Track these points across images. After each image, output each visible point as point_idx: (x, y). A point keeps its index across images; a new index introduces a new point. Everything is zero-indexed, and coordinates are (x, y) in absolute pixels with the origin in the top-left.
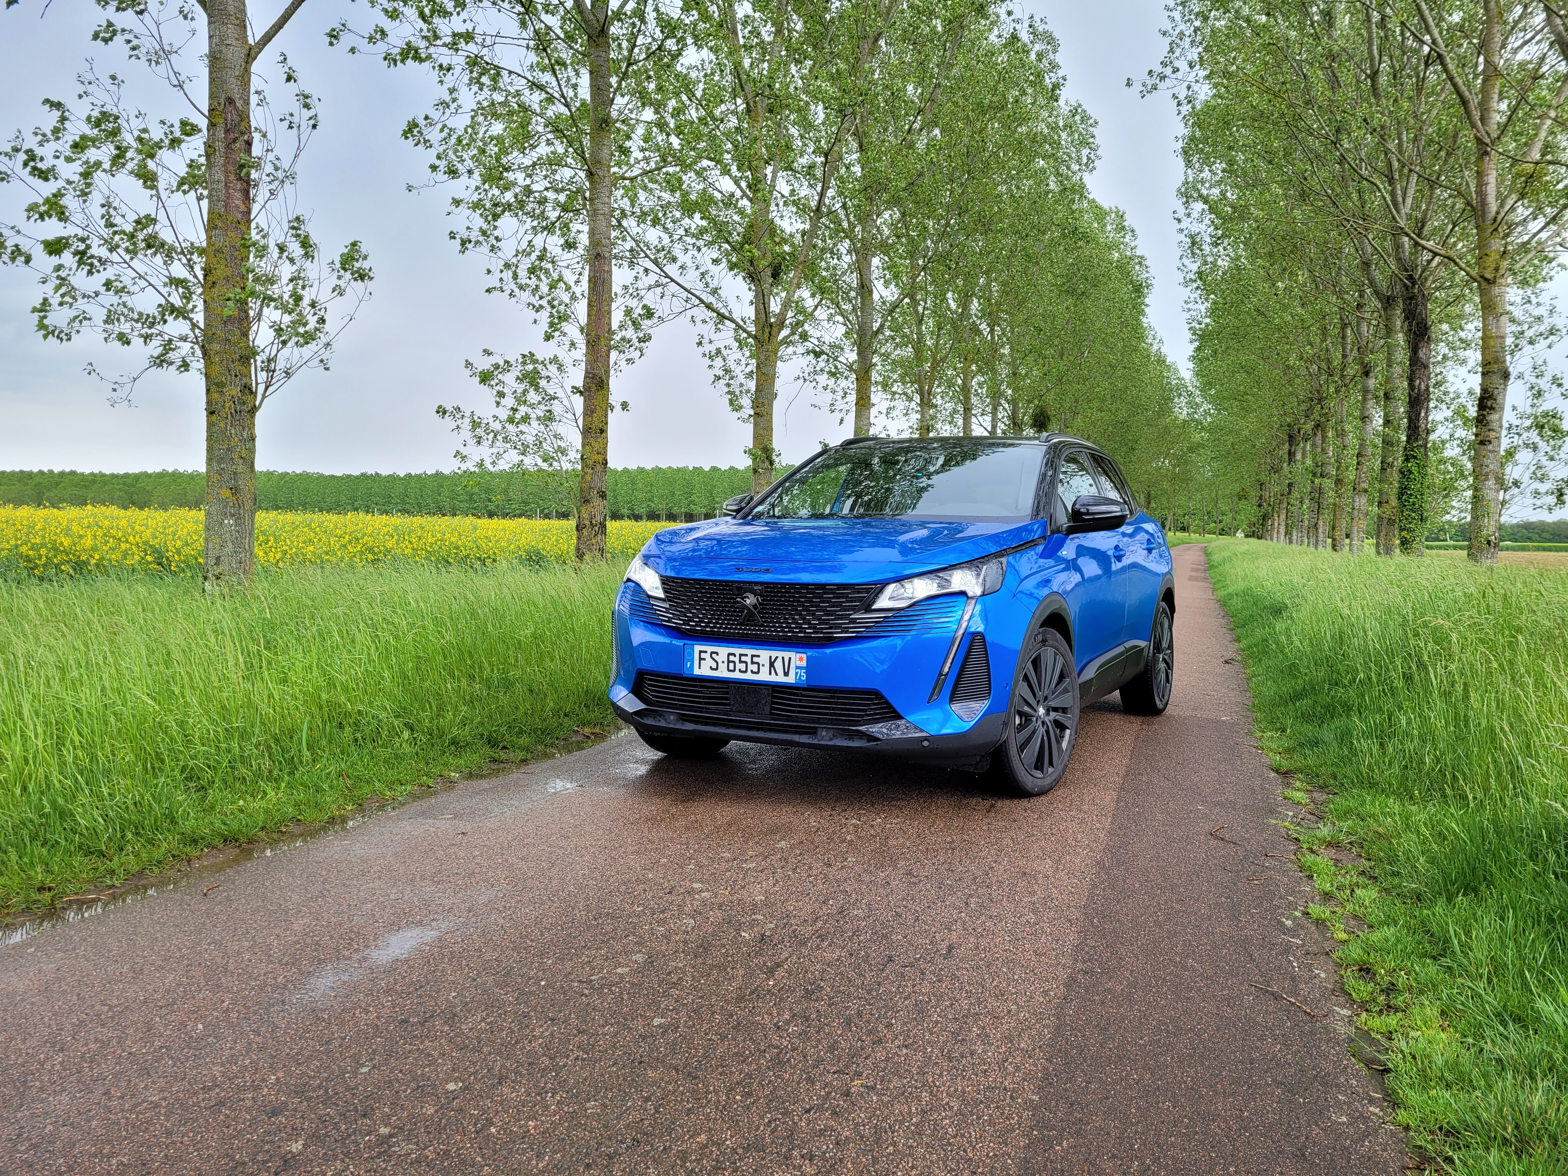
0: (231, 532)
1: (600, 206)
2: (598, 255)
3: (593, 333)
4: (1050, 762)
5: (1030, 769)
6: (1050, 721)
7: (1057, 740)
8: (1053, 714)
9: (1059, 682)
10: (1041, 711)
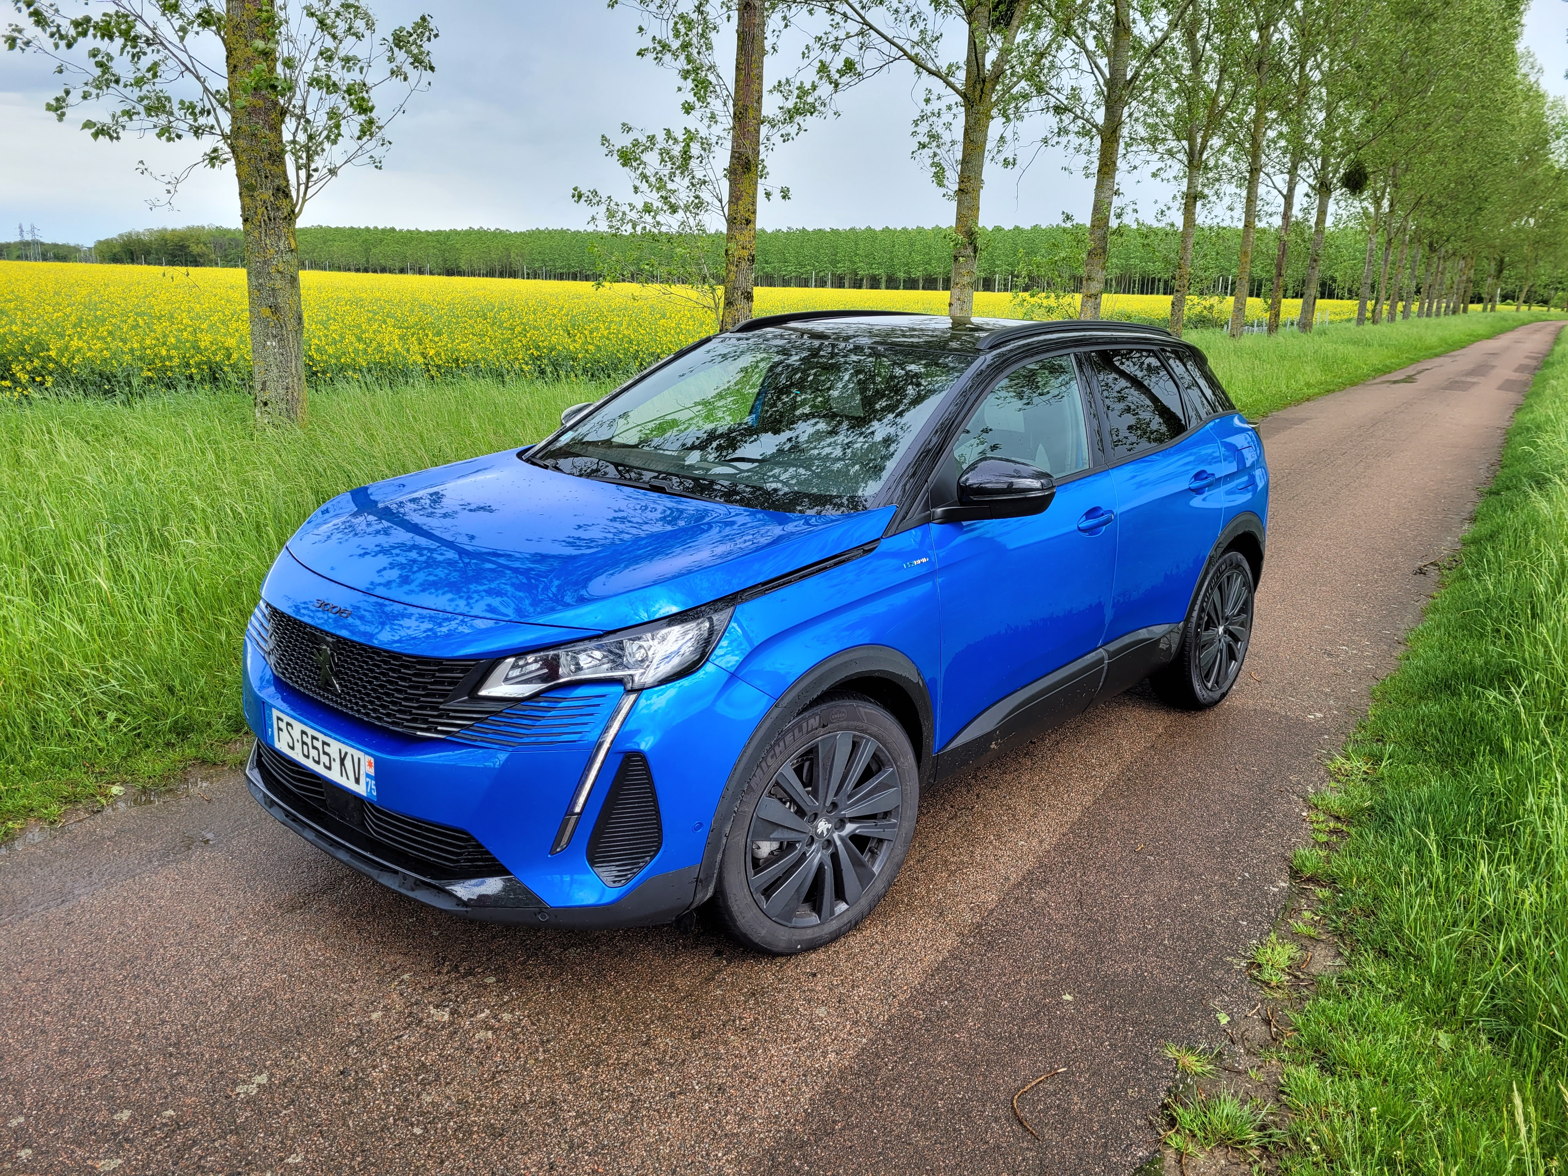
0: (274, 354)
2: (748, 4)
3: (740, 103)
4: (840, 894)
5: (786, 917)
6: (841, 838)
7: (857, 863)
8: (850, 827)
9: (867, 774)
10: (823, 826)
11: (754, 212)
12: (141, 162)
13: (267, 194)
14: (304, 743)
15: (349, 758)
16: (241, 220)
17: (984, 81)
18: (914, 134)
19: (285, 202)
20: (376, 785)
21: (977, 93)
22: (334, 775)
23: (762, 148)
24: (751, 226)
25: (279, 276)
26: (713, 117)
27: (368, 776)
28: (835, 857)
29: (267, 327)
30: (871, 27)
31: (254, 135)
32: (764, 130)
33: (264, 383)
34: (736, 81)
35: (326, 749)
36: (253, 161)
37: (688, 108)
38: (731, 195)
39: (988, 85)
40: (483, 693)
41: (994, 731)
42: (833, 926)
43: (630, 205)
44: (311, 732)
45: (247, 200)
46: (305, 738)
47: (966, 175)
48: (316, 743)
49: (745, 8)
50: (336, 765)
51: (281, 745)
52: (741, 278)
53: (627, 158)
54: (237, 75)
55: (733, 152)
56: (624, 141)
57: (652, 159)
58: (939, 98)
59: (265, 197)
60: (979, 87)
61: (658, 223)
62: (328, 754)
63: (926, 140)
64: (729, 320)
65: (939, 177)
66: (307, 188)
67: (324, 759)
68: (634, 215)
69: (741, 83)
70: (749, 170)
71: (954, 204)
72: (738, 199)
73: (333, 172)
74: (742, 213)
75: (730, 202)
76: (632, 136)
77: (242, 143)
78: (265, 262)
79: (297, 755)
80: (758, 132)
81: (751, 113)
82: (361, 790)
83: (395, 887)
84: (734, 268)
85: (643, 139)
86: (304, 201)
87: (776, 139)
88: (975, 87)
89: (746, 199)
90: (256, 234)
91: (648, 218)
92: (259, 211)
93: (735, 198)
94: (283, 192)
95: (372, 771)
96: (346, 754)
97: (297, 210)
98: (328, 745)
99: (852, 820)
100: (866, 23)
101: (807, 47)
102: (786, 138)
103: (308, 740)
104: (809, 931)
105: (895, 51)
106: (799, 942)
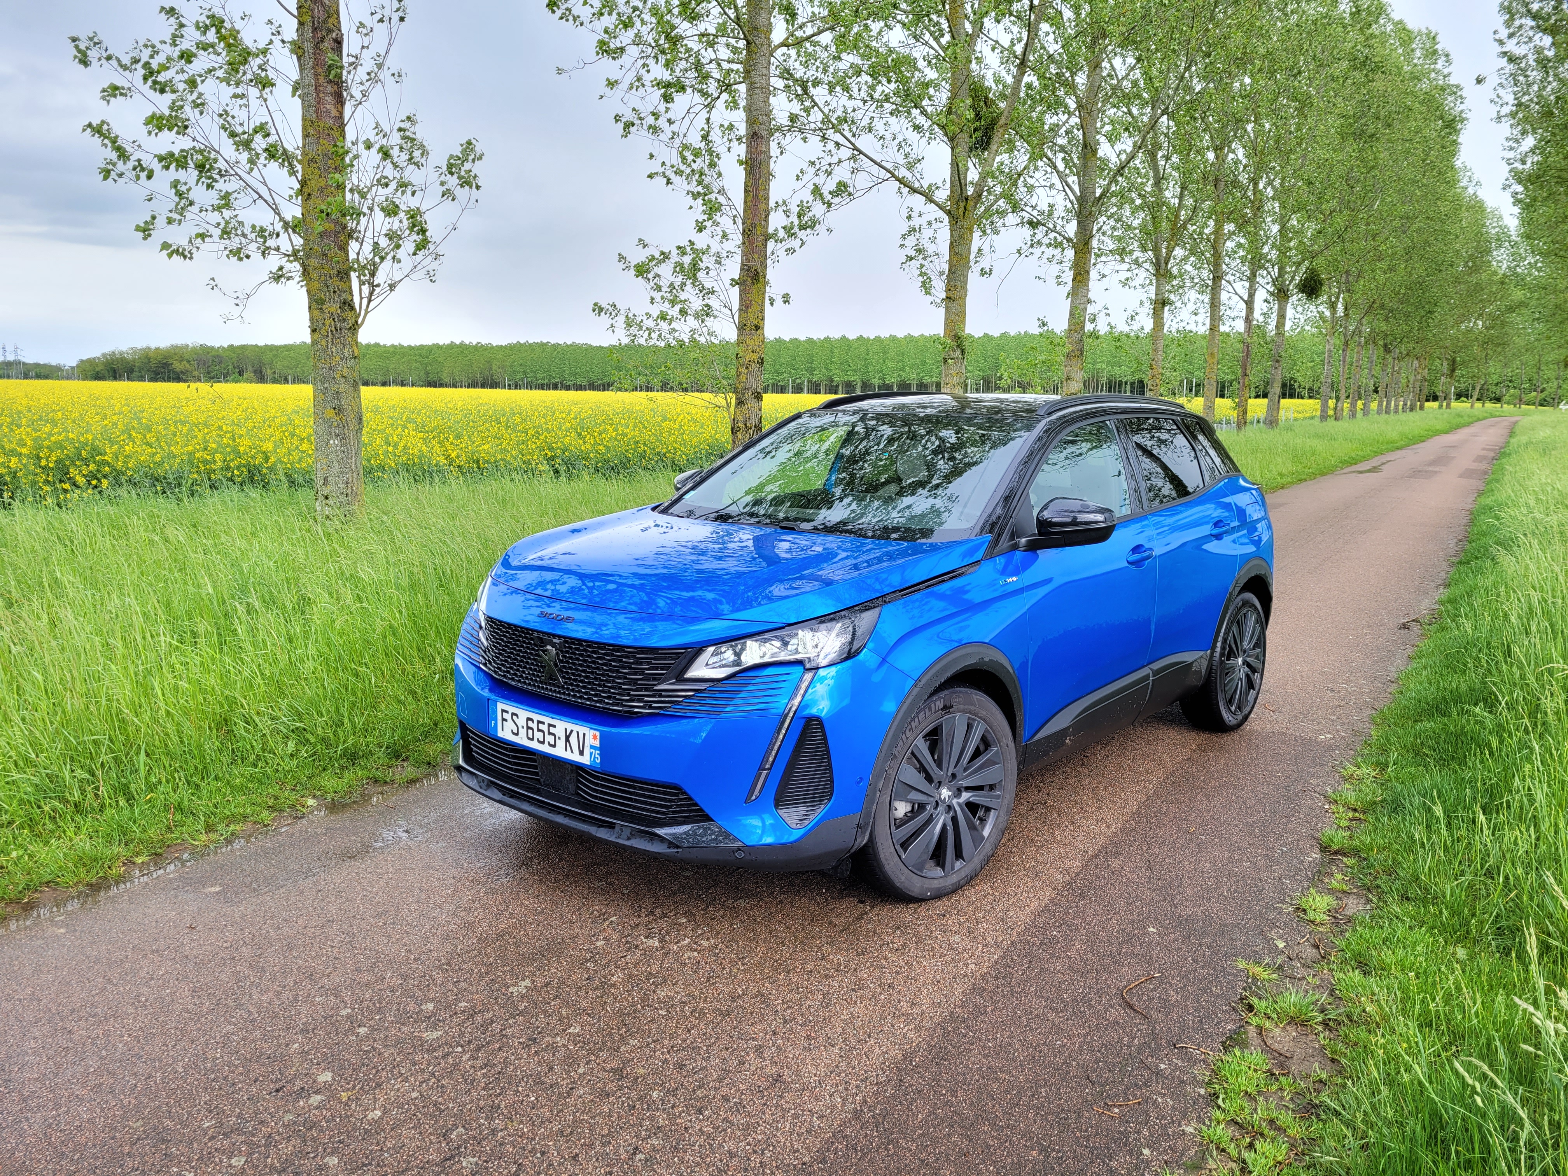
0: (336, 452)
1: (757, 79)
2: (755, 134)
3: (749, 221)
4: (959, 855)
5: (917, 869)
6: (959, 805)
7: (972, 827)
8: (965, 796)
9: (977, 754)
10: (945, 793)
11: (763, 319)
12: (213, 279)
13: (335, 308)
14: (528, 728)
15: (574, 734)
16: (309, 331)
17: (967, 199)
18: (902, 246)
19: (349, 315)
20: (600, 755)
21: (961, 210)
22: (560, 751)
23: (769, 262)
24: (760, 331)
25: (343, 380)
26: (725, 236)
27: (592, 747)
28: (954, 819)
29: (330, 426)
30: (861, 152)
31: (326, 255)
32: (771, 245)
33: (326, 479)
34: (745, 202)
35: (552, 730)
36: (323, 278)
37: (700, 228)
38: (741, 304)
39: (971, 203)
40: (690, 674)
41: (1068, 728)
42: (954, 879)
43: (647, 314)
44: (536, 717)
45: (316, 313)
46: (530, 724)
47: (952, 284)
48: (541, 726)
49: (752, 137)
50: (561, 743)
51: (505, 733)
52: (752, 380)
53: (641, 270)
54: (311, 202)
55: (743, 265)
56: (638, 256)
57: (666, 271)
58: (920, 215)
59: (333, 310)
60: (962, 205)
61: (674, 330)
62: (554, 735)
63: (913, 253)
64: (740, 418)
65: (926, 287)
66: (370, 301)
67: (550, 739)
68: (650, 323)
69: (749, 204)
70: (758, 280)
71: (942, 311)
72: (748, 307)
73: (392, 287)
74: (752, 320)
75: (740, 310)
76: (648, 252)
77: (313, 262)
78: (331, 368)
79: (522, 740)
80: (766, 246)
81: (759, 230)
82: (585, 760)
83: (612, 839)
84: (743, 370)
85: (657, 255)
86: (367, 312)
87: (781, 253)
88: (958, 205)
89: (755, 308)
90: (323, 343)
91: (664, 325)
92: (327, 323)
93: (745, 306)
94: (348, 305)
95: (597, 743)
96: (572, 731)
97: (360, 321)
98: (554, 726)
99: (968, 789)
100: (855, 148)
101: (802, 172)
102: (790, 251)
103: (534, 726)
104: (936, 881)
105: (883, 174)
106: (929, 890)
